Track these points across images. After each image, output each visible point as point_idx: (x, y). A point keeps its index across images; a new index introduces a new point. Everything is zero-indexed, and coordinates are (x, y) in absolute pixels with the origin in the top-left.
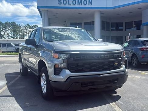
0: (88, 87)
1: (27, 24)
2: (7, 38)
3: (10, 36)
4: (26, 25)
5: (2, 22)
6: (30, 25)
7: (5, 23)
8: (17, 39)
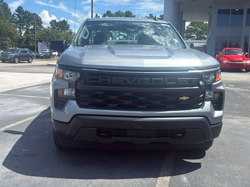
0: (113, 138)
1: (150, 15)
2: (118, 39)
3: (121, 35)
4: (148, 16)
5: (112, 12)
6: (154, 15)
7: (116, 13)
8: (131, 39)
